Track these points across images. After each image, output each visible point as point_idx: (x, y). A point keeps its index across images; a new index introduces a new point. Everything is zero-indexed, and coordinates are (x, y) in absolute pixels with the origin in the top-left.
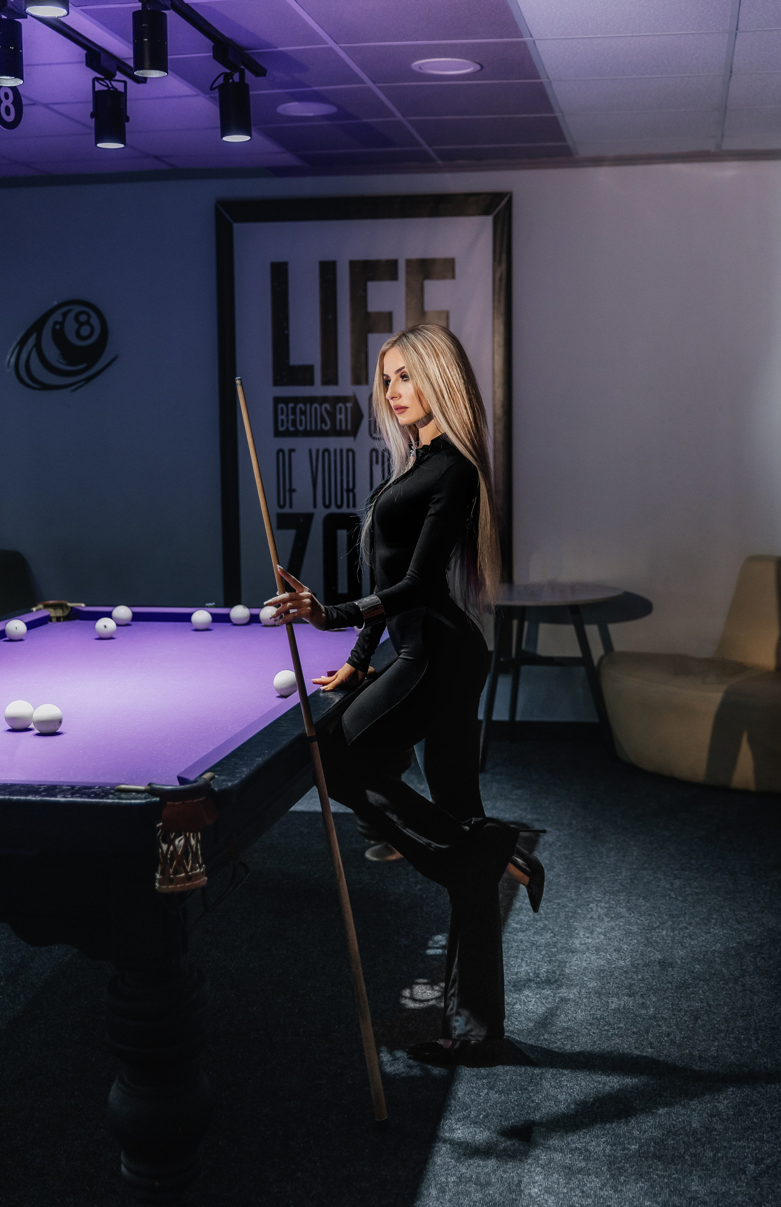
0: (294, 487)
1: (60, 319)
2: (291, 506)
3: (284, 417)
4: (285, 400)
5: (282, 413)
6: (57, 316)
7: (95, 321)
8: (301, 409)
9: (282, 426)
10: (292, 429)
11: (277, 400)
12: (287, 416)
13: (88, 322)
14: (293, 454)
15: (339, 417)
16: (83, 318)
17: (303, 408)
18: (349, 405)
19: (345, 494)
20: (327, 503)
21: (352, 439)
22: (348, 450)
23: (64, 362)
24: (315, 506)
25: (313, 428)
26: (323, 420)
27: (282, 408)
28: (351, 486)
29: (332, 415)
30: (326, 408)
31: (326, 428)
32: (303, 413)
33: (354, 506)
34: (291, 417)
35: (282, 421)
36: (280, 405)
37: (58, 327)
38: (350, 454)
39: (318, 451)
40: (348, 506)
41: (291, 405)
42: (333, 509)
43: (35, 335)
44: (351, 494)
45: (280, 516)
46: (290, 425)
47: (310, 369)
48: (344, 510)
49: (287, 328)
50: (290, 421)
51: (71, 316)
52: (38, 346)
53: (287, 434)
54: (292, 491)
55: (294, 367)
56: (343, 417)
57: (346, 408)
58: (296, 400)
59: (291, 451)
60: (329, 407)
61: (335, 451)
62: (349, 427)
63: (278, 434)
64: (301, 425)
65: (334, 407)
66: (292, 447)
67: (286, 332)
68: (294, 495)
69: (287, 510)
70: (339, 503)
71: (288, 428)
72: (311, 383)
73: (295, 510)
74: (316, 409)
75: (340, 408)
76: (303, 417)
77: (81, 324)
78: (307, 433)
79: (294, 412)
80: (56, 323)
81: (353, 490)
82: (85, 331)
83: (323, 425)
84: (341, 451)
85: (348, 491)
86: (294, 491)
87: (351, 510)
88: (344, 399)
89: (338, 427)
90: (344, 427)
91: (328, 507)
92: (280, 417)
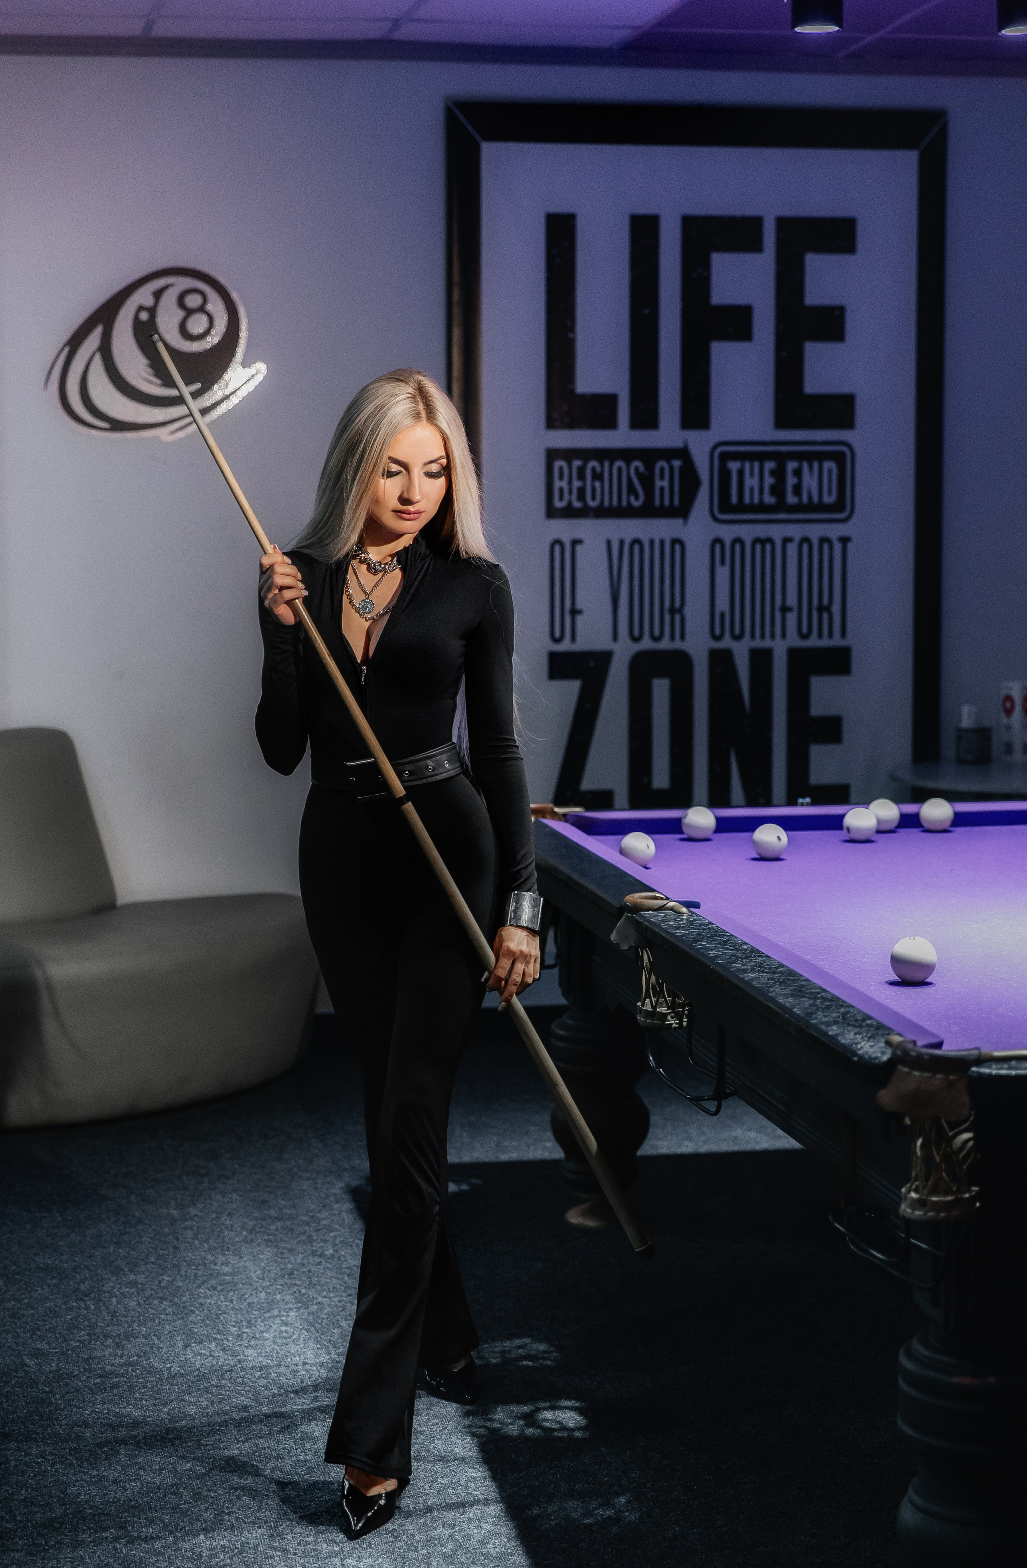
0: (579, 606)
1: (149, 302)
2: (573, 638)
3: (564, 484)
4: (569, 454)
5: (561, 477)
6: (143, 297)
7: (216, 306)
8: (594, 469)
9: (561, 498)
10: (577, 504)
11: (552, 455)
12: (570, 482)
13: (202, 309)
14: (579, 548)
15: (658, 483)
16: (193, 301)
17: (598, 469)
18: (677, 463)
19: (667, 617)
20: (636, 633)
21: (679, 522)
22: (675, 541)
23: (158, 381)
24: (615, 638)
25: (615, 503)
26: (632, 490)
27: (561, 469)
28: (677, 604)
29: (647, 481)
30: (637, 469)
31: (636, 504)
32: (597, 476)
33: (683, 637)
34: (577, 484)
35: (561, 490)
36: (558, 464)
37: (144, 316)
38: (678, 547)
39: (622, 542)
40: (672, 638)
41: (577, 463)
42: (647, 644)
43: (98, 331)
44: (677, 618)
45: (553, 657)
46: (574, 497)
47: (610, 400)
48: (665, 644)
49: (572, 328)
50: (575, 491)
51: (169, 299)
52: (105, 350)
53: (569, 513)
54: (575, 612)
55: (583, 396)
56: (665, 483)
57: (672, 469)
58: (585, 454)
59: (575, 542)
60: (642, 468)
61: (652, 542)
62: (676, 502)
63: (551, 512)
64: (594, 498)
65: (650, 466)
66: (577, 536)
67: (571, 336)
68: (579, 619)
69: (565, 646)
70: (657, 632)
71: (570, 503)
72: (610, 423)
73: (580, 645)
74: (620, 470)
75: (662, 469)
76: (597, 484)
77: (190, 312)
78: (602, 512)
79: (581, 476)
80: (141, 308)
81: (680, 610)
82: (198, 324)
83: (632, 498)
84: (662, 542)
85: (673, 611)
86: (580, 612)
87: (677, 645)
88: (668, 454)
89: (657, 502)
90: (667, 502)
91: (636, 639)
92: (557, 484)
